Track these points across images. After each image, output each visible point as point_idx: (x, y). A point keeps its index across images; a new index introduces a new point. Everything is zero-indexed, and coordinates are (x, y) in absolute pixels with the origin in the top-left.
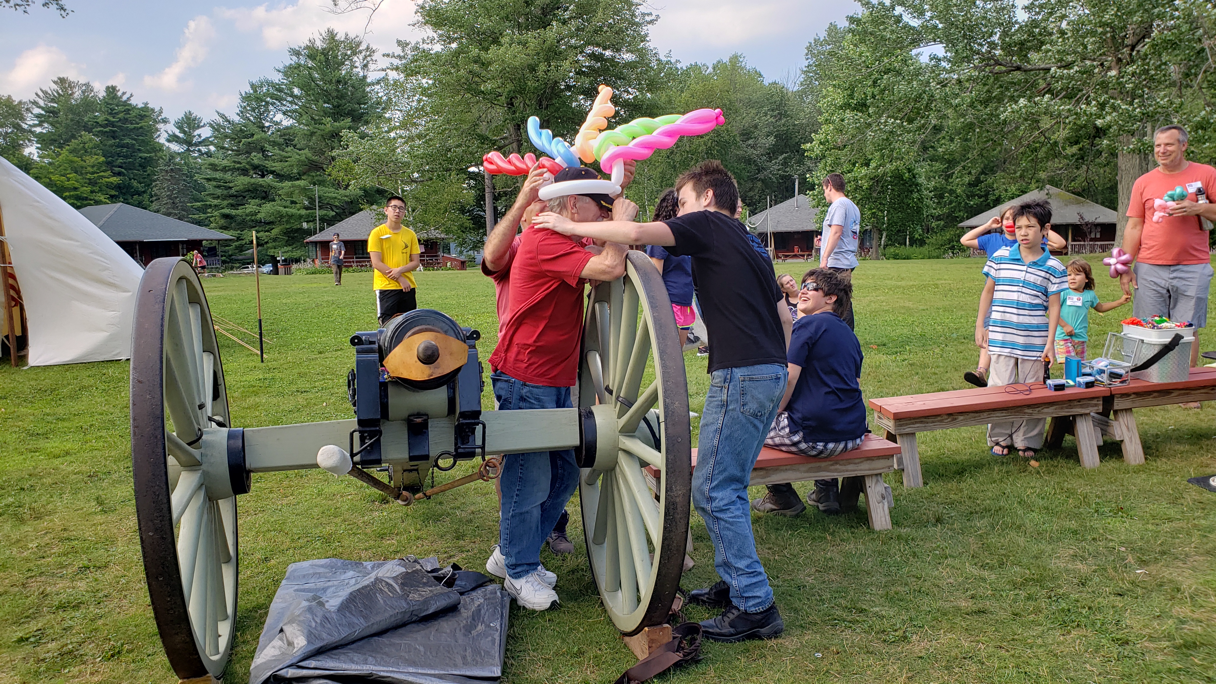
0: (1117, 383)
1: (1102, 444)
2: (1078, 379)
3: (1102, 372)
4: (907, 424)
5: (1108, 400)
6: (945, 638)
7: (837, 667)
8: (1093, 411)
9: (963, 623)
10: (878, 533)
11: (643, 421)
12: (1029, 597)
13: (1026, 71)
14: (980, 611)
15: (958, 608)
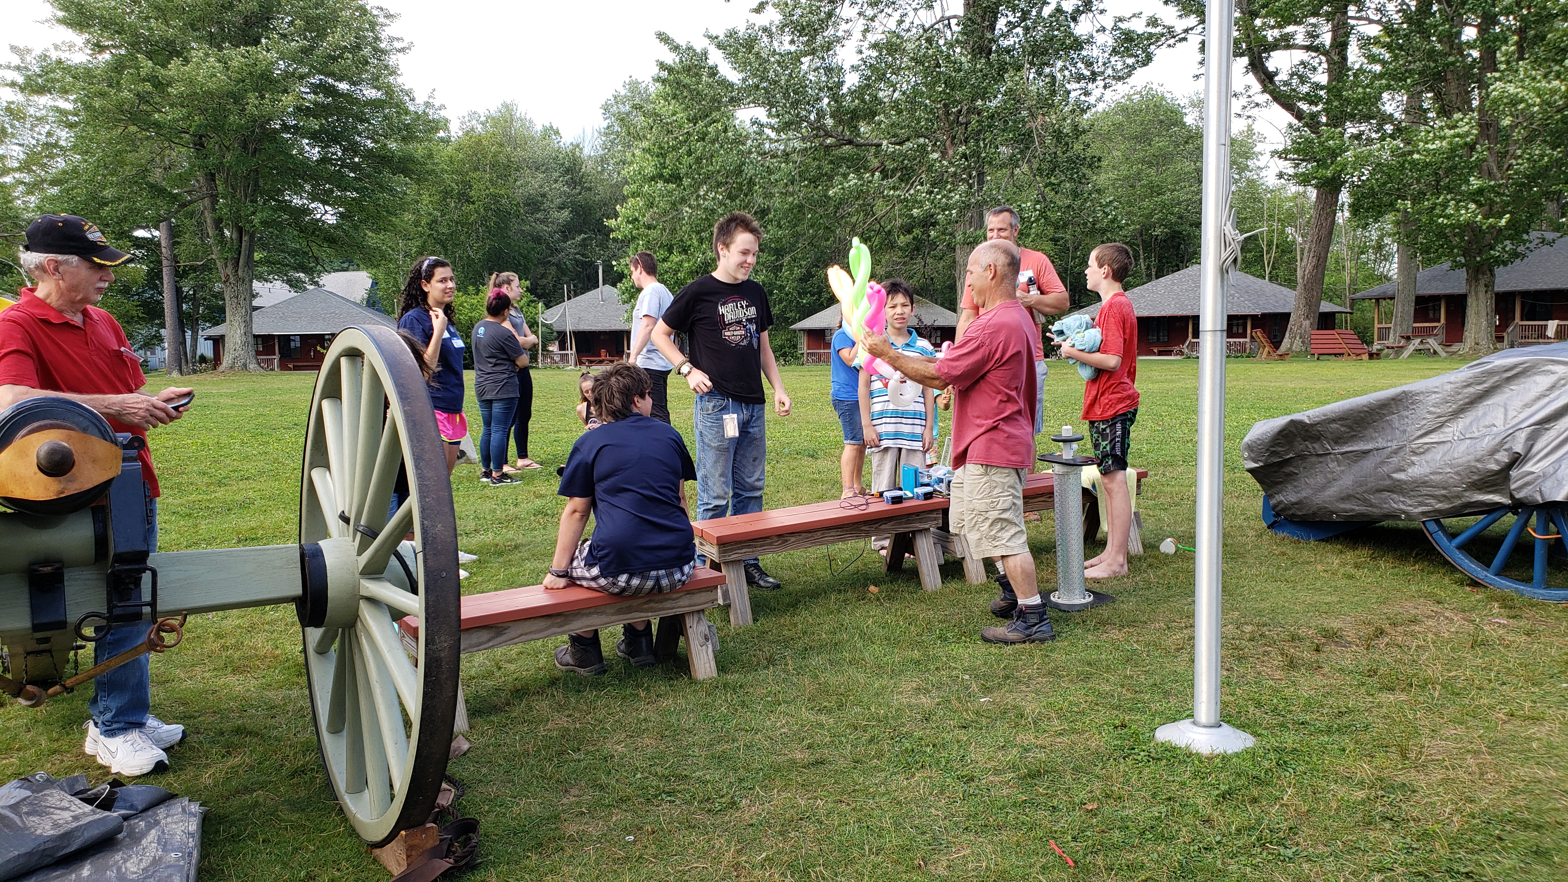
1: (943, 562)
2: (916, 490)
3: (941, 480)
4: (732, 550)
6: (779, 798)
7: (653, 849)
8: (932, 526)
9: (799, 779)
10: (702, 683)
11: (393, 558)
12: (871, 740)
13: (858, 146)
14: (817, 763)
15: (793, 762)
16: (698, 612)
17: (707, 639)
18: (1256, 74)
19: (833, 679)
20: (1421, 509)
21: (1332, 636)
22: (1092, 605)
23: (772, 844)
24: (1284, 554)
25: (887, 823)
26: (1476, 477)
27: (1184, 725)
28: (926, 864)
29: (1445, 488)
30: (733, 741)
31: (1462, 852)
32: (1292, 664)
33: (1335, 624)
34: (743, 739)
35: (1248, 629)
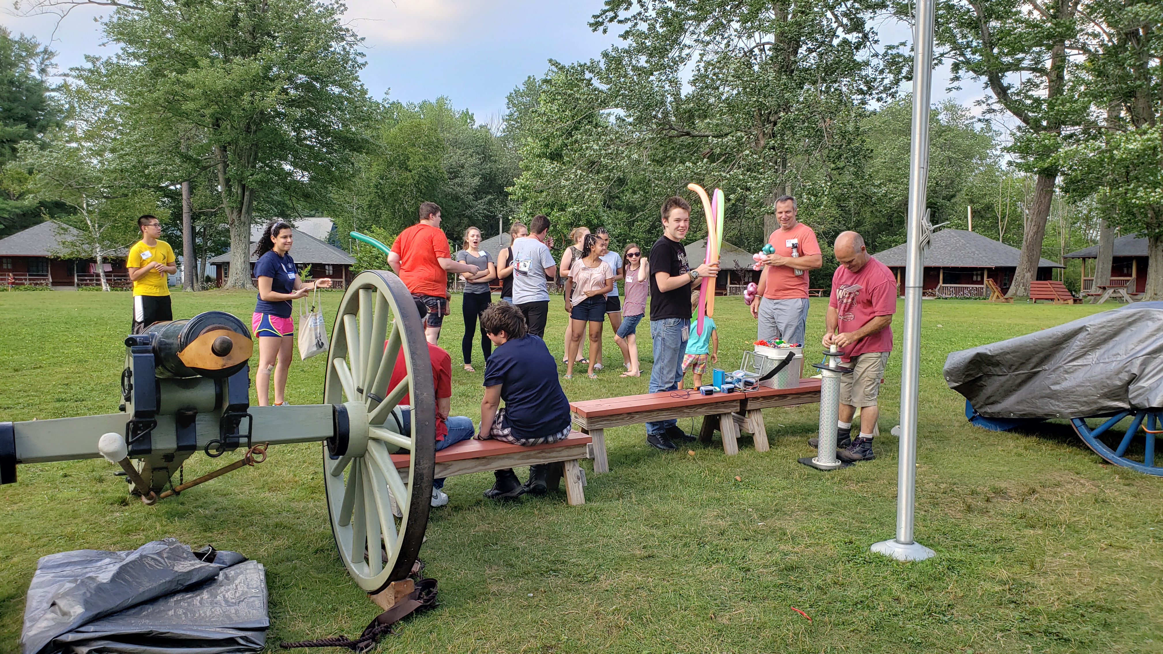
0: (750, 389)
1: (739, 436)
2: (722, 386)
3: (739, 380)
4: (596, 421)
5: (743, 402)
6: (625, 576)
7: (545, 601)
8: (734, 410)
9: (637, 565)
10: (575, 507)
11: (390, 414)
12: (685, 545)
13: (693, 137)
14: (649, 556)
15: (634, 555)
16: (573, 460)
17: (579, 479)
18: (993, 89)
19: (663, 508)
20: (1069, 411)
21: (999, 492)
22: (839, 468)
23: (618, 602)
24: (977, 438)
25: (692, 592)
26: (1106, 390)
27: (890, 543)
28: (715, 617)
29: (1085, 397)
30: (596, 542)
31: (1056, 622)
32: (969, 509)
33: (1003, 485)
34: (602, 541)
35: (943, 486)
